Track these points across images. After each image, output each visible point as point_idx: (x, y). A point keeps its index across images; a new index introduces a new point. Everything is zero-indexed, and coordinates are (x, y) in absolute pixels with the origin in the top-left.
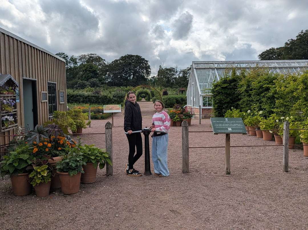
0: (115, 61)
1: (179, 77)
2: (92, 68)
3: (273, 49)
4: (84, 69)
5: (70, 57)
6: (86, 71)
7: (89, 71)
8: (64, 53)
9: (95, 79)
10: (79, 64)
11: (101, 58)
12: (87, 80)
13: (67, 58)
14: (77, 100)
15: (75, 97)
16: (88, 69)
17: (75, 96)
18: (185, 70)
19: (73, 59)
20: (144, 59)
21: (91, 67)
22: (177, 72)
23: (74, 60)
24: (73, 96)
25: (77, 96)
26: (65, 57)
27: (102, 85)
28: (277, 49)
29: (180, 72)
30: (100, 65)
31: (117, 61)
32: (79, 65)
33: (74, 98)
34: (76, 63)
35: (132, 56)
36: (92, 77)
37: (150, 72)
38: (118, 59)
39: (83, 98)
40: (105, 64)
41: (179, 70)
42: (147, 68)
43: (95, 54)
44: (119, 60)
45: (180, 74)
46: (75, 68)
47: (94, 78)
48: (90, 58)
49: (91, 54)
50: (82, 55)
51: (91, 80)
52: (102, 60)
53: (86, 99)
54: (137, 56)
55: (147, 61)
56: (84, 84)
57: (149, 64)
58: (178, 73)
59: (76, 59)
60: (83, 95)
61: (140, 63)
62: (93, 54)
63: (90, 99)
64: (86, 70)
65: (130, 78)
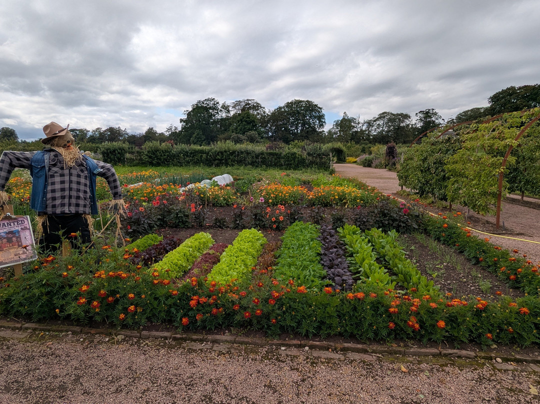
0: (278, 108)
1: (361, 130)
2: (249, 118)
3: (513, 88)
4: (239, 119)
5: (221, 103)
6: (242, 122)
7: (246, 121)
8: (214, 99)
9: (253, 132)
10: (232, 113)
11: (259, 104)
12: (243, 134)
13: (218, 105)
14: (241, 161)
15: (238, 155)
16: (245, 118)
17: (238, 152)
18: (370, 121)
19: (225, 106)
20: (316, 105)
21: (248, 116)
22: (359, 123)
23: (226, 108)
24: (234, 152)
25: (242, 152)
26: (215, 103)
27: (262, 140)
28: (520, 88)
29: (364, 123)
30: (258, 114)
31: (280, 108)
32: (232, 115)
33: (235, 156)
34: (229, 111)
35: (301, 101)
36: (249, 130)
37: (325, 122)
38: (282, 105)
39: (253, 157)
40: (264, 112)
41: (361, 121)
42: (321, 118)
43: (253, 100)
44: (284, 107)
45: (363, 126)
46: (227, 119)
47: (251, 130)
48: (246, 105)
49: (248, 100)
50: (237, 101)
51: (248, 134)
52: (261, 107)
53: (258, 158)
54: (307, 101)
55: (321, 109)
56: (239, 138)
57: (323, 112)
58: (360, 125)
59: (228, 106)
60: (253, 152)
61: (312, 110)
62: (250, 100)
63: (264, 158)
64: (241, 120)
65: (297, 131)
